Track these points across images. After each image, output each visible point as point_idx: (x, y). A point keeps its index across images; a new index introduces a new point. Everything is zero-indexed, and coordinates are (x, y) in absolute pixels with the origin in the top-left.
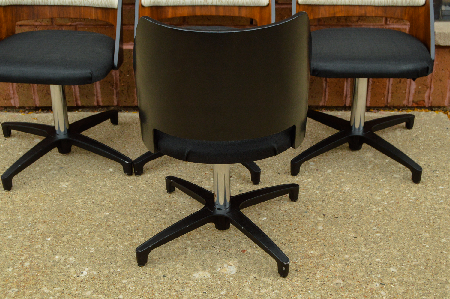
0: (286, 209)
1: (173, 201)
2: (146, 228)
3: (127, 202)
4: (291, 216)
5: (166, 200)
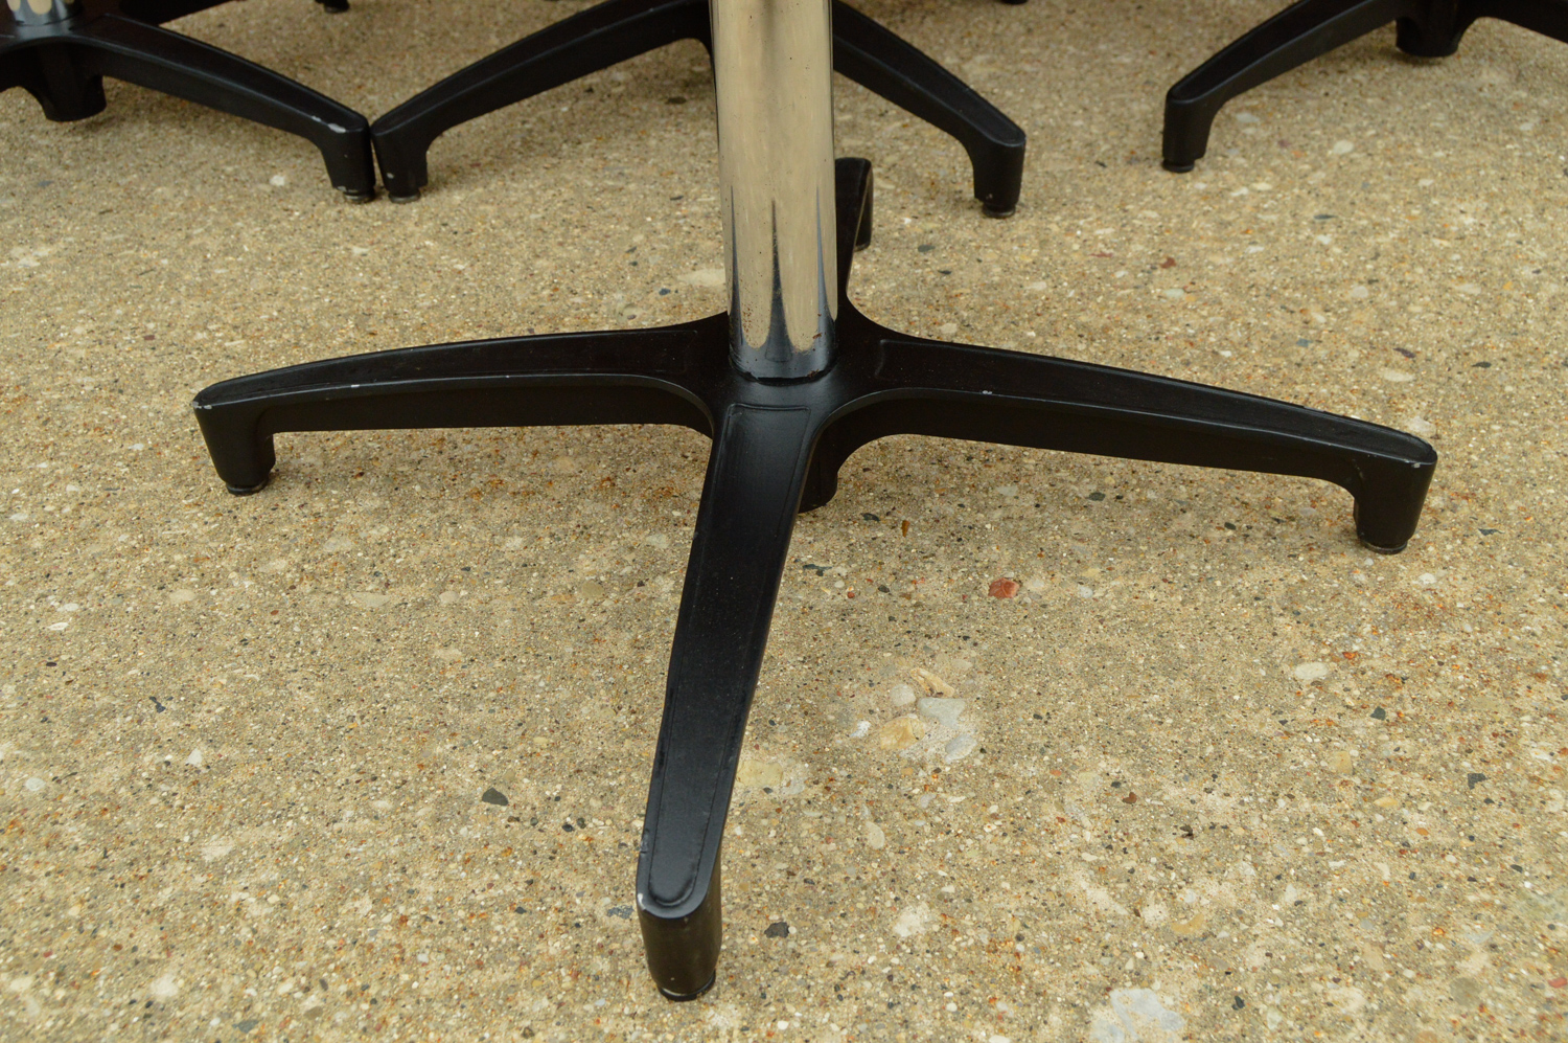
0: (1191, 331)
1: (573, 312)
2: (412, 463)
3: (327, 325)
4: (1228, 362)
5: (534, 306)
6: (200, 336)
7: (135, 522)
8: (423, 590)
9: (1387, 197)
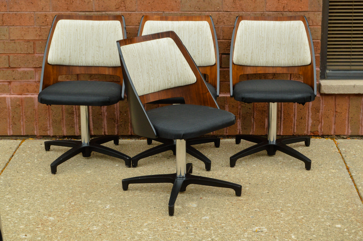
6: (114, 179)
7: (115, 192)
8: (145, 197)
9: (256, 170)
